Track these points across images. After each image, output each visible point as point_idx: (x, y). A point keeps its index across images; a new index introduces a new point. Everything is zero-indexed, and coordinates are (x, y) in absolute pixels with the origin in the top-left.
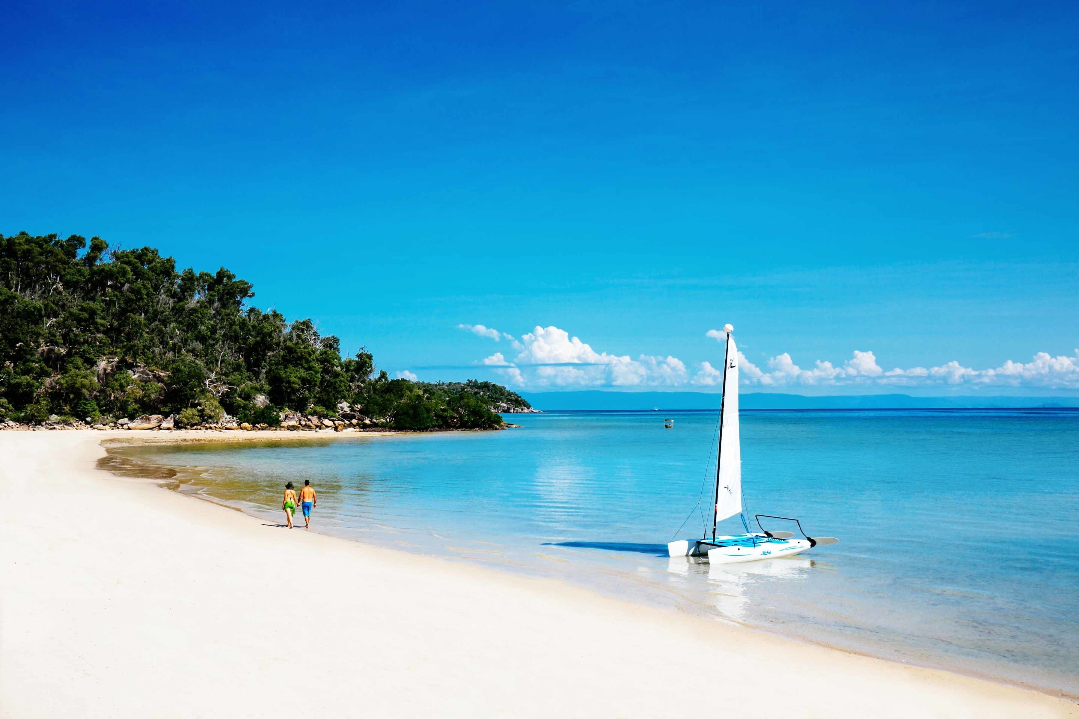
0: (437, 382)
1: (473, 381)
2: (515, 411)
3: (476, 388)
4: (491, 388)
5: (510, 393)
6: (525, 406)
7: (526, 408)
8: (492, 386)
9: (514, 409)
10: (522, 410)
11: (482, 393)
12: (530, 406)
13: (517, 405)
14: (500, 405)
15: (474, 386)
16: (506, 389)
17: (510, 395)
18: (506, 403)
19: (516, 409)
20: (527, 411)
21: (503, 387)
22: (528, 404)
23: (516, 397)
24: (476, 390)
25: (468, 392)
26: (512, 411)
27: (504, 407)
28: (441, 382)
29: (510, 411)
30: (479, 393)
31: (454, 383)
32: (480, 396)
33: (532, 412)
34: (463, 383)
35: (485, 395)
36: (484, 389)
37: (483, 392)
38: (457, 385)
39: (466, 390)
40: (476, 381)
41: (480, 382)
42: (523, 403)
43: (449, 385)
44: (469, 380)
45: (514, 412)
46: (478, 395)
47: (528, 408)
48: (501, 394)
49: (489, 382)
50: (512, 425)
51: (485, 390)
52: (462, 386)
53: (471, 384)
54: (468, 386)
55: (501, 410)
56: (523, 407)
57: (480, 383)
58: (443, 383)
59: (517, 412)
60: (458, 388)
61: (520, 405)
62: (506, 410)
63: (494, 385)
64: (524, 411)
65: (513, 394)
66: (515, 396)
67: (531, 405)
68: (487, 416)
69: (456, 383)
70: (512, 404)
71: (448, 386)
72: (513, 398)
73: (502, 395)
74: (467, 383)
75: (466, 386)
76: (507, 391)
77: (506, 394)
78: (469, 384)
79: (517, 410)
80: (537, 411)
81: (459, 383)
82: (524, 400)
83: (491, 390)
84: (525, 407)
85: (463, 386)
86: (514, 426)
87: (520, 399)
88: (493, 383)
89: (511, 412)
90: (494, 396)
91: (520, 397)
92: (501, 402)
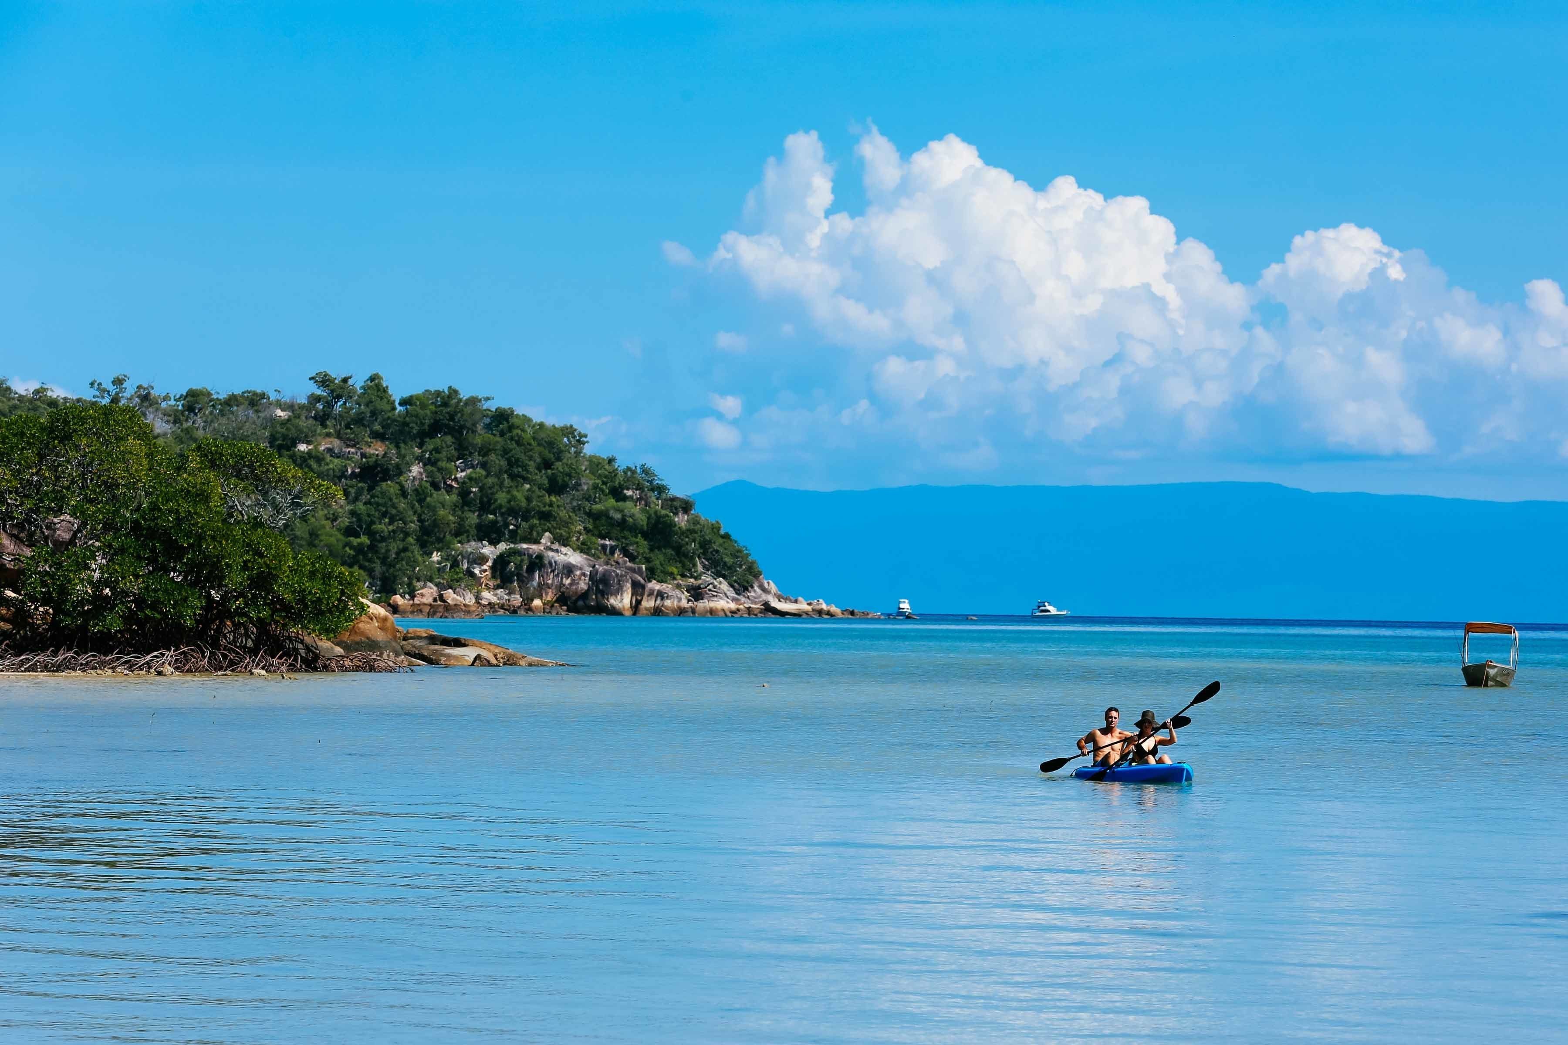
0: (103, 391)
1: (358, 382)
2: (648, 603)
3: (380, 436)
4: (481, 436)
5: (614, 473)
6: (720, 569)
7: (724, 586)
8: (488, 427)
9: (638, 589)
10: (697, 593)
11: (416, 470)
12: (753, 572)
13: (658, 558)
14: (540, 557)
15: (359, 420)
16: (588, 450)
17: (617, 493)
18: (583, 548)
19: (654, 585)
20: (733, 606)
21: (569, 431)
22: (737, 554)
23: (657, 505)
24: (377, 449)
25: (319, 460)
26: (623, 600)
27: (569, 570)
28: (130, 389)
29: (613, 601)
30: (399, 471)
31: (223, 396)
32: (404, 493)
33: (768, 609)
34: (286, 399)
35: (435, 486)
36: (430, 445)
37: (427, 463)
38: (241, 412)
39: (303, 447)
40: (375, 385)
41: (406, 394)
42: (705, 545)
43: (190, 408)
44: (324, 381)
45: (636, 608)
46: (390, 487)
47: (742, 587)
48: (552, 480)
49: (464, 395)
50: (458, 643)
51: (437, 450)
52: (273, 420)
53: (338, 407)
54: (322, 419)
55: (550, 596)
56: (707, 578)
57: (403, 402)
58: (146, 398)
59: (657, 612)
60: (248, 429)
61: (683, 558)
62: (585, 595)
63: (502, 417)
64: (704, 604)
65: (639, 487)
66: (653, 497)
67: (761, 566)
68: (245, 567)
69: (232, 401)
70: (626, 553)
71: (176, 418)
72: (635, 511)
73: (556, 487)
74: (315, 399)
75: (304, 423)
76: (595, 464)
77: (587, 483)
78: (329, 405)
79: (661, 595)
80: (803, 606)
81: (255, 400)
82: (715, 528)
83: (485, 451)
84: (718, 574)
85: (285, 423)
86: (469, 653)
87: (681, 520)
88: (492, 406)
89: (614, 612)
90: (502, 497)
91: (686, 506)
92: (547, 537)
